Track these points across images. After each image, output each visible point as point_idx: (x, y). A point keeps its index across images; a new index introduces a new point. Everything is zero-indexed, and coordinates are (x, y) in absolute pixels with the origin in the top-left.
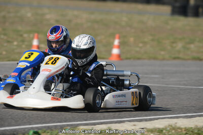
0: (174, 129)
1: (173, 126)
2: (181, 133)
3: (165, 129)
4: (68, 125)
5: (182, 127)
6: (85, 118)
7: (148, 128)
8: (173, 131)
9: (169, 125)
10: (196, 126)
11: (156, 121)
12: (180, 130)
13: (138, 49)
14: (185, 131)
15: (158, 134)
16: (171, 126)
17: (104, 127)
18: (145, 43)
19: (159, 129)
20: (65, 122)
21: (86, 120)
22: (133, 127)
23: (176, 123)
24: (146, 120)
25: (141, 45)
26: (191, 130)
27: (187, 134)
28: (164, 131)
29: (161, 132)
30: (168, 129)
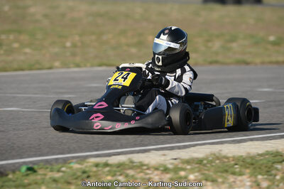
0: (218, 158)
1: (217, 155)
2: (228, 164)
3: (206, 158)
4: (73, 158)
5: (230, 155)
6: (96, 148)
7: (183, 158)
8: (217, 162)
9: (211, 154)
10: (249, 153)
11: (192, 149)
12: (226, 160)
14: (233, 160)
15: (197, 165)
16: (214, 155)
17: (122, 158)
19: (197, 158)
20: (69, 153)
21: (97, 150)
22: (163, 158)
23: (221, 151)
24: (179, 148)
26: (241, 159)
27: (236, 164)
28: (205, 162)
29: (200, 164)
30: (211, 159)
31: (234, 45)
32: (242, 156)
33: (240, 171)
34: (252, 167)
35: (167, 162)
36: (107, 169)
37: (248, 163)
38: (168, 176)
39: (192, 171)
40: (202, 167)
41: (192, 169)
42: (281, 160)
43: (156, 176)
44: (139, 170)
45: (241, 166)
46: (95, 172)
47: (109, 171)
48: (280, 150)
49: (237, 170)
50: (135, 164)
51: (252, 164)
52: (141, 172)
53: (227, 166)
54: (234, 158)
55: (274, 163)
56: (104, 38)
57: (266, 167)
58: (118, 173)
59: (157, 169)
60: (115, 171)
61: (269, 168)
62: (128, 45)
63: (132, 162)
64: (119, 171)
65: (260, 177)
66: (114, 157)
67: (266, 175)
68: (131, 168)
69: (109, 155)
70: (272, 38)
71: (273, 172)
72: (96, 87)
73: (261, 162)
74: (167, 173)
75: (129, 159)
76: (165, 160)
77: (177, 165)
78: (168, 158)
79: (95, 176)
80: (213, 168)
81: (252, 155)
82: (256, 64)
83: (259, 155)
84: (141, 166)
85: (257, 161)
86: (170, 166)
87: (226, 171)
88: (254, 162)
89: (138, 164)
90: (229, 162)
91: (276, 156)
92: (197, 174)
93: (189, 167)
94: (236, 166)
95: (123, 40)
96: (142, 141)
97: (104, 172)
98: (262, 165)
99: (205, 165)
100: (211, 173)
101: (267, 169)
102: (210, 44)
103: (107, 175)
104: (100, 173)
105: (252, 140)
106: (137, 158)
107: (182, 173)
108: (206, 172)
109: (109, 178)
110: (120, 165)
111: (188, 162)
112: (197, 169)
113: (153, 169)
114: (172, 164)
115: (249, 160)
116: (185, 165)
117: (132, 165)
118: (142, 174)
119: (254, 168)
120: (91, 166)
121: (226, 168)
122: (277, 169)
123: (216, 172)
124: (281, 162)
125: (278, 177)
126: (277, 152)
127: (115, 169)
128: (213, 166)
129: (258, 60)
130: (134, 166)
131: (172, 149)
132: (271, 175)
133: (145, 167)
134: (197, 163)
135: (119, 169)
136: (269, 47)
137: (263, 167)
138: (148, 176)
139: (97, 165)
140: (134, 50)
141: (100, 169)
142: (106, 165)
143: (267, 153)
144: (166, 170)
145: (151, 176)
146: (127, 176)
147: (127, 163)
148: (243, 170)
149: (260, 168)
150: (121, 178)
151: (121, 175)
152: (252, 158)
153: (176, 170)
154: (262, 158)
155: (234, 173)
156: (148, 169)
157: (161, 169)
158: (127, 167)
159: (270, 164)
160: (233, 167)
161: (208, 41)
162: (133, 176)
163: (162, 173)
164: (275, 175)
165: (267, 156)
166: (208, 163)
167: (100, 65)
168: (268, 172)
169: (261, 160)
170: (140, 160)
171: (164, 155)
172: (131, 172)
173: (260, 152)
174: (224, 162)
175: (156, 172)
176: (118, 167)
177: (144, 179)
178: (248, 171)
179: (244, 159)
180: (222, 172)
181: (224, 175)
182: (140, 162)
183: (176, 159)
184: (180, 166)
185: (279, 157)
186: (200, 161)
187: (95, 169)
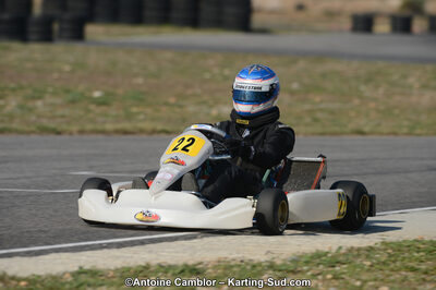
26: (40, 280)
31: (39, 103)
32: (39, 277)
48: (100, 267)
70: (97, 94)
82: (71, 134)
105: (57, 251)
129: (75, 128)
136: (92, 107)
143: (81, 272)
179: (43, 280)
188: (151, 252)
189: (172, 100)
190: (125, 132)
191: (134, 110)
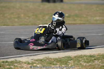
0: (48, 59)
1: (47, 58)
3: (44, 59)
5: (52, 58)
6: (3, 56)
7: (35, 59)
8: (48, 60)
9: (45, 57)
10: (59, 57)
11: (38, 56)
12: (51, 60)
13: (26, 20)
14: (53, 60)
15: (40, 62)
16: (46, 58)
17: (13, 59)
18: (29, 17)
19: (40, 59)
21: (3, 57)
22: (28, 59)
23: (49, 56)
24: (33, 55)
25: (27, 18)
26: (56, 59)
27: (54, 61)
28: (43, 60)
29: (41, 61)
30: (45, 59)
32: (56, 58)
33: (56, 64)
34: (60, 62)
35: (29, 61)
36: (7, 63)
37: (59, 61)
38: (30, 66)
39: (38, 64)
40: (42, 62)
41: (38, 63)
42: (70, 59)
43: (25, 66)
44: (19, 64)
45: (56, 62)
46: (2, 65)
47: (8, 64)
48: (70, 56)
49: (55, 63)
50: (17, 61)
51: (60, 61)
52: (20, 64)
53: (51, 62)
54: (54, 59)
55: (68, 60)
56: (6, 15)
57: (65, 62)
58: (11, 65)
59: (25, 63)
60: (10, 64)
61: (67, 62)
62: (14, 18)
63: (16, 61)
64: (11, 64)
65: (63, 66)
66: (9, 59)
67: (65, 65)
68: (16, 63)
69: (8, 58)
70: (67, 15)
71: (68, 64)
72: (2, 33)
73: (64, 60)
74: (29, 65)
75: (15, 60)
76: (28, 60)
77: (33, 62)
78: (30, 59)
79: (3, 66)
80: (46, 63)
81: (60, 58)
83: (63, 58)
84: (19, 62)
85: (62, 60)
86: (30, 62)
87: (51, 64)
88: (61, 60)
89: (18, 61)
90: (52, 60)
91: (69, 58)
92: (40, 65)
93: (37, 62)
94: (55, 62)
95: (12, 16)
96: (20, 53)
97: (6, 65)
98: (64, 61)
99: (43, 61)
100: (45, 64)
101: (65, 63)
102: (44, 17)
103: (7, 66)
104: (4, 65)
105: (60, 52)
106: (18, 59)
107: (35, 65)
108: (44, 64)
109: (8, 67)
110: (12, 62)
111: (37, 60)
112: (40, 63)
113: (24, 63)
114: (31, 61)
115: (59, 60)
116: (36, 62)
117: (16, 62)
118: (20, 65)
119: (61, 62)
120: (1, 62)
121: (51, 63)
122: (69, 63)
123: (47, 64)
124: (71, 60)
125: (70, 66)
126: (69, 56)
127: (10, 63)
128: (46, 62)
130: (17, 62)
131: (31, 56)
132: (67, 65)
133: (21, 63)
134: (40, 61)
135: (12, 63)
137: (64, 62)
138: (22, 66)
139: (3, 62)
140: (16, 20)
141: (4, 63)
142: (7, 62)
143: (66, 57)
144: (29, 63)
145: (23, 66)
146: (14, 66)
147: (15, 61)
148: (57, 63)
149: (63, 62)
150: (12, 67)
151: (12, 65)
152: (60, 59)
153: (33, 63)
154: (64, 59)
155: (54, 64)
156: (22, 63)
157: (27, 63)
158: (14, 62)
159: (67, 61)
160: (53, 62)
161: (44, 16)
162: (17, 66)
163: (27, 65)
164: (69, 65)
165: (66, 58)
166: (44, 61)
167: (4, 25)
168: (66, 63)
169: (63, 59)
170: (19, 60)
171: (28, 58)
172: (16, 64)
173: (63, 57)
174: (50, 60)
175: (25, 64)
176: (11, 63)
177: (21, 67)
178: (59, 63)
179: (57, 59)
180: (49, 64)
181: (50, 65)
182: (19, 61)
183: (32, 59)
184: (34, 62)
185: (70, 58)
186: (41, 60)
187: (2, 63)
188: (82, 52)
189: (85, 16)
190: (74, 24)
191: (76, 18)
